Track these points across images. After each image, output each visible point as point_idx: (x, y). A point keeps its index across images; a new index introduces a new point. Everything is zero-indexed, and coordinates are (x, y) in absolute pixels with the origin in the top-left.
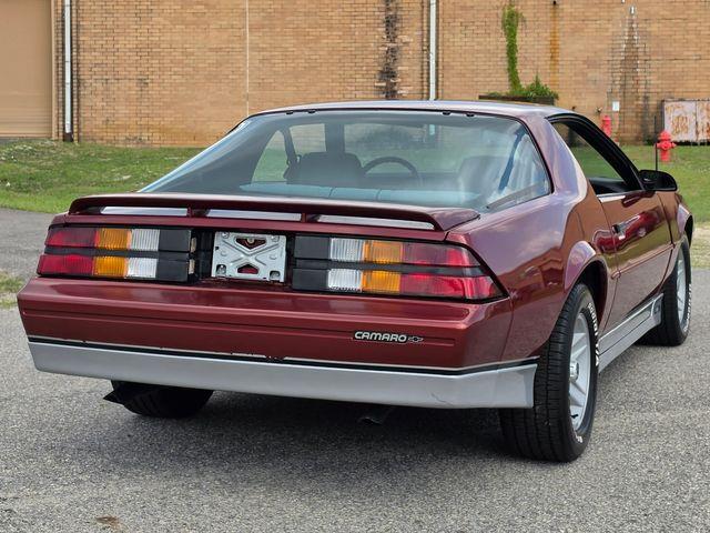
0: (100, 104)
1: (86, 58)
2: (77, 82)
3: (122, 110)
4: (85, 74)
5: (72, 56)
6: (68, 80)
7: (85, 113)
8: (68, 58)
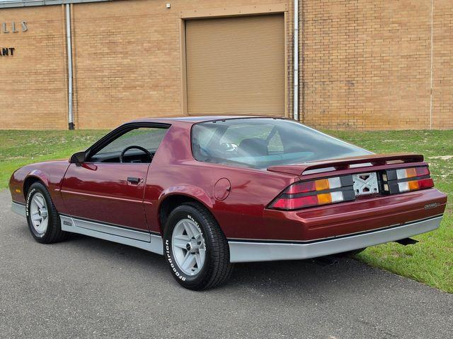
0: (318, 100)
1: (309, 67)
2: (302, 85)
3: (335, 103)
4: (308, 79)
5: (299, 66)
6: (296, 83)
7: (308, 107)
8: (296, 67)
